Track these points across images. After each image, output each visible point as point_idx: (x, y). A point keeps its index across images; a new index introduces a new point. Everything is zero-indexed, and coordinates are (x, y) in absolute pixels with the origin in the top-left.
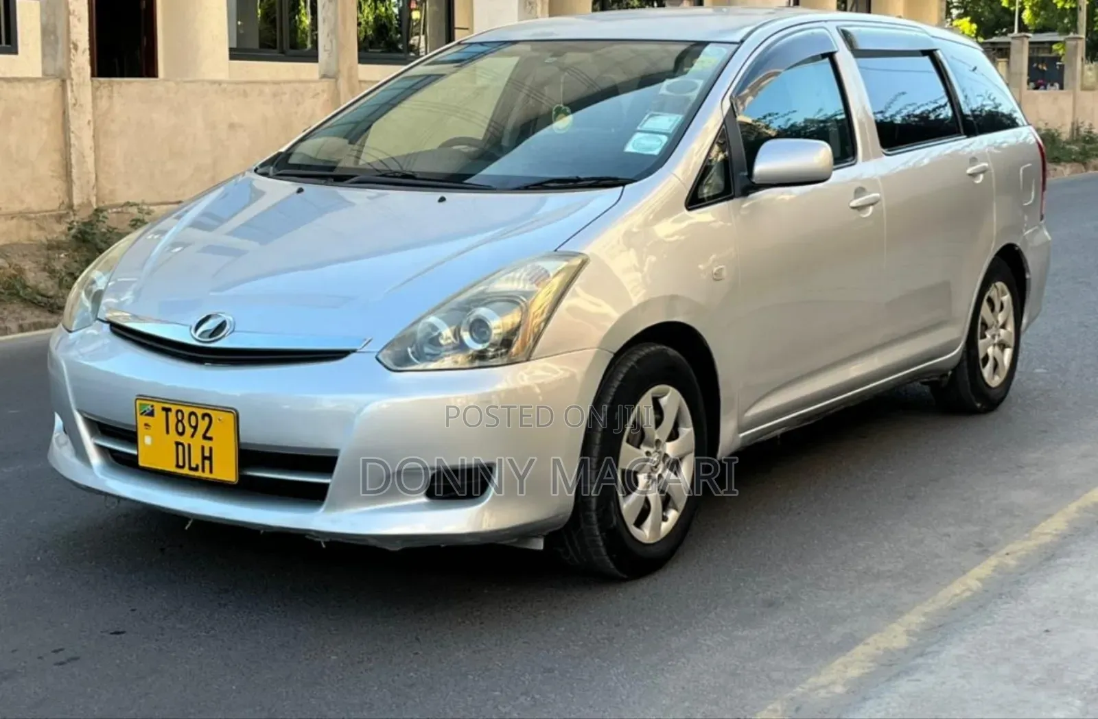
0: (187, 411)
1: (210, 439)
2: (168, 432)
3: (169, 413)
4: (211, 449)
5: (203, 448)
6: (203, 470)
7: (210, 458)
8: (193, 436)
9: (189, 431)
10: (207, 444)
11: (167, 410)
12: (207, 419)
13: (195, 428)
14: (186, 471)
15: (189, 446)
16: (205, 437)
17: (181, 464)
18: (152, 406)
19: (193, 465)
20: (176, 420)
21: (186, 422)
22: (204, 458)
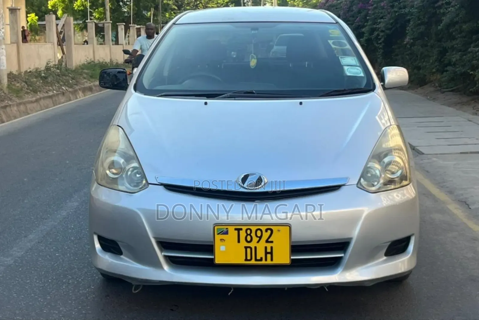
0: (254, 229)
1: (272, 242)
2: (239, 242)
3: (241, 231)
4: (272, 248)
5: (266, 248)
6: (266, 260)
7: (271, 253)
8: (258, 242)
9: (255, 239)
10: (269, 245)
11: (239, 230)
12: (269, 232)
13: (260, 238)
14: (253, 262)
15: (256, 248)
16: (267, 241)
17: (249, 258)
18: (227, 229)
19: (258, 258)
20: (246, 235)
21: (253, 234)
22: (266, 253)
